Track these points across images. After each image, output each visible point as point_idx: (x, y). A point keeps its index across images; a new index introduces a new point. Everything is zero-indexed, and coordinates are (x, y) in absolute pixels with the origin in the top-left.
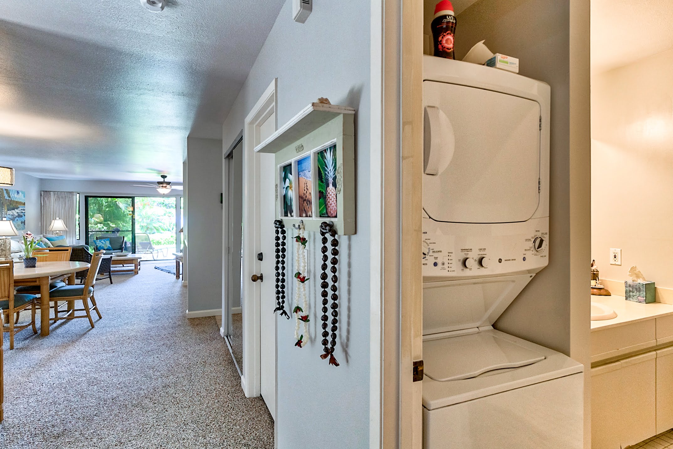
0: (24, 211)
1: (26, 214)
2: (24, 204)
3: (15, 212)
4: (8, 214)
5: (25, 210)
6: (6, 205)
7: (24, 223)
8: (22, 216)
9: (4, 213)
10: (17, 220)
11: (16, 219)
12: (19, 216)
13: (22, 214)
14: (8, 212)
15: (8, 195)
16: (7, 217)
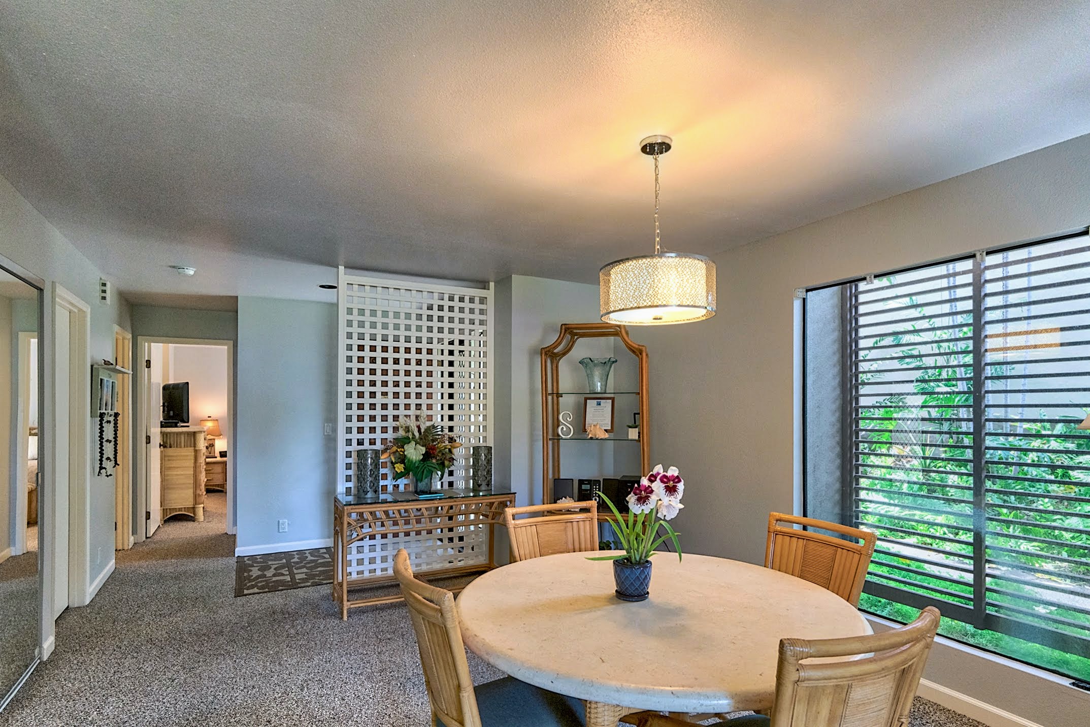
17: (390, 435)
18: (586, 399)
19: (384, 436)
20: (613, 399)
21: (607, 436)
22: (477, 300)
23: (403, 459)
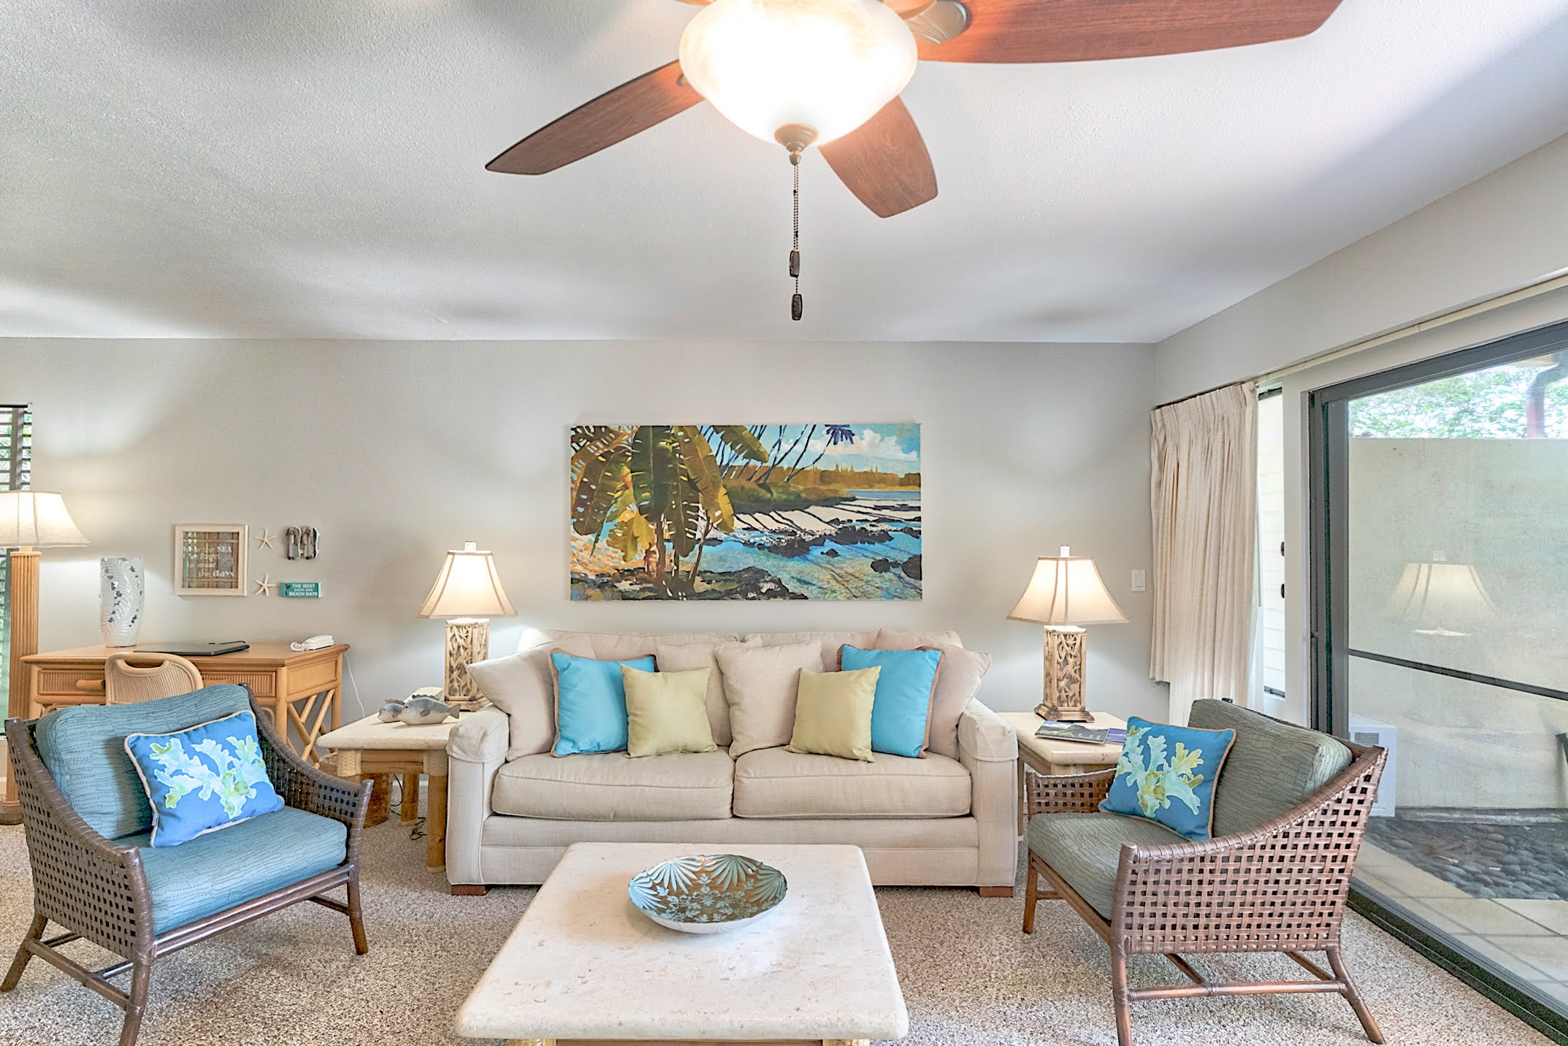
0: (912, 515)
1: (924, 527)
2: (914, 480)
3: (810, 522)
4: (738, 525)
5: (919, 508)
6: (723, 491)
7: (914, 568)
8: (885, 537)
9: (702, 524)
10: (833, 553)
11: (816, 552)
12: (848, 535)
13: (885, 526)
14: (738, 519)
15: (738, 447)
16: (733, 538)
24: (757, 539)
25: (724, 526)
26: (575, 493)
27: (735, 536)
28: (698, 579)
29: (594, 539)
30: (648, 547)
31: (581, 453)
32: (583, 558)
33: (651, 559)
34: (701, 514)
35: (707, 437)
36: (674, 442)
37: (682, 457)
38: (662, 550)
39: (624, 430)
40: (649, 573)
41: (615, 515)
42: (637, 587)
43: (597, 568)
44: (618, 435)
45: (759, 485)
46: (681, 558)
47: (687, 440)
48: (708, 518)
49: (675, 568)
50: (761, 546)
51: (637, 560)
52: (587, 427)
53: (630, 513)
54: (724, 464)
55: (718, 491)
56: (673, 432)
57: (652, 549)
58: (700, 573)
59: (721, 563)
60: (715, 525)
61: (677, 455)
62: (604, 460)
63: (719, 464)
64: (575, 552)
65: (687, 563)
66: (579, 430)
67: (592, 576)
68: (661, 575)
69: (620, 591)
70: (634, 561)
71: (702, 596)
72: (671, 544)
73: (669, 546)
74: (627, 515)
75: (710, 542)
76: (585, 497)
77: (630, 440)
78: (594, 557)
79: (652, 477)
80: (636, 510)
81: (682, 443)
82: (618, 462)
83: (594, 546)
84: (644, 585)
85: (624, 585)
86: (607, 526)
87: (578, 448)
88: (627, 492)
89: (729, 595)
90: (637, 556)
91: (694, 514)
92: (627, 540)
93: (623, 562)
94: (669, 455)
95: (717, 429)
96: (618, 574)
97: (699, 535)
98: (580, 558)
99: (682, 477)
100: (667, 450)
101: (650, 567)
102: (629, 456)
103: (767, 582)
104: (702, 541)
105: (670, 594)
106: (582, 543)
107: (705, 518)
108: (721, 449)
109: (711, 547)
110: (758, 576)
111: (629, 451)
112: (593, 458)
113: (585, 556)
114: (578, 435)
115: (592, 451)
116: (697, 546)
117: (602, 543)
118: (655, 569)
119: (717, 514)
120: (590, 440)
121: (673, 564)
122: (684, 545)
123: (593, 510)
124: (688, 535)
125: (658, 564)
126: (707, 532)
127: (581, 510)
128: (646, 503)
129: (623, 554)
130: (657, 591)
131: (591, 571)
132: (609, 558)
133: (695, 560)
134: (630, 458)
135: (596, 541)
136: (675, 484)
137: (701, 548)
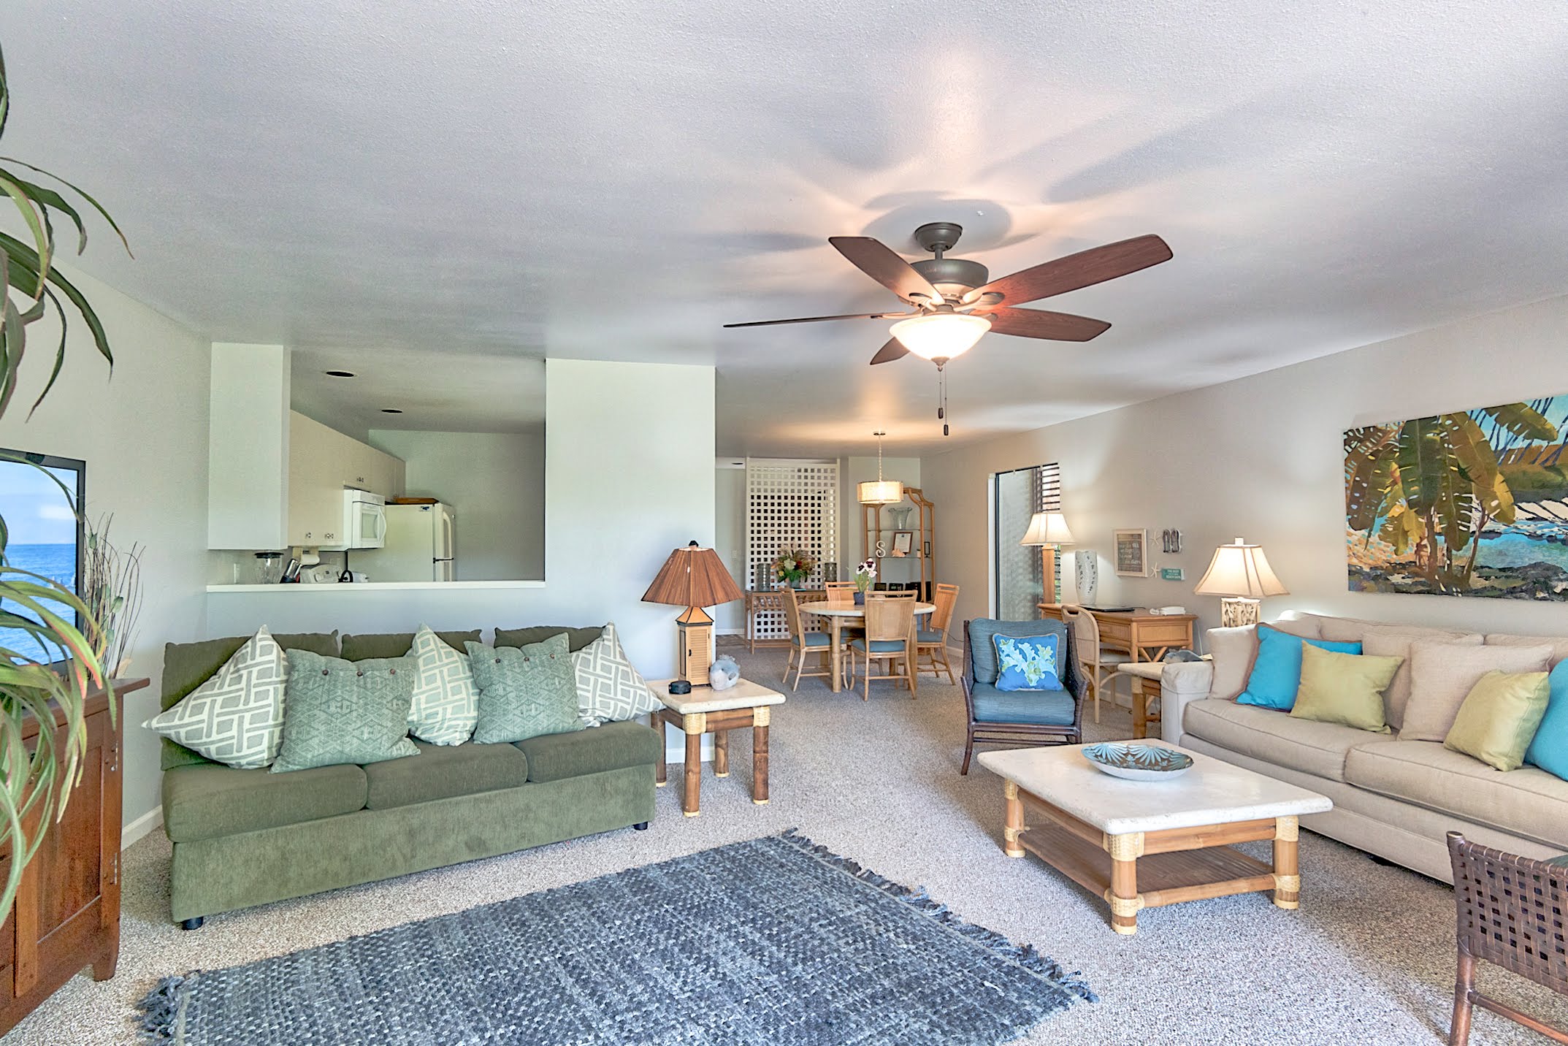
4: (1521, 515)
6: (1500, 478)
14: (1520, 508)
15: (1516, 428)
16: (1514, 530)
17: (776, 556)
18: (895, 533)
19: (773, 556)
20: (912, 534)
21: (904, 556)
22: (829, 471)
23: (783, 569)
24: (1546, 530)
25: (1504, 517)
26: (1349, 492)
27: (1516, 528)
28: (1474, 575)
29: (1367, 534)
30: (1418, 541)
31: (1352, 456)
32: (1358, 552)
33: (1422, 553)
34: (1474, 505)
35: (1478, 422)
36: (1442, 432)
37: (1451, 446)
38: (1434, 544)
39: (1391, 427)
40: (1420, 567)
41: (1386, 510)
42: (1409, 581)
43: (1371, 562)
44: (1385, 432)
45: (1546, 468)
46: (1454, 552)
47: (1455, 428)
48: (1484, 510)
49: (1448, 562)
50: (1552, 539)
51: (1408, 554)
52: (1358, 430)
53: (1399, 508)
54: (1499, 448)
55: (1493, 479)
56: (1440, 422)
57: (1423, 543)
58: (1476, 569)
59: (1500, 558)
60: (1491, 516)
61: (1446, 445)
62: (1373, 458)
63: (1493, 449)
64: (1351, 546)
65: (1461, 557)
66: (1351, 434)
67: (1367, 569)
68: (1433, 569)
69: (1393, 584)
70: (1405, 554)
71: (1478, 593)
72: (1443, 538)
73: (1441, 539)
74: (1397, 510)
75: (1488, 535)
76: (1357, 495)
77: (1397, 436)
78: (1368, 551)
79: (1420, 470)
80: (1405, 504)
81: (1451, 432)
82: (1386, 459)
83: (1368, 541)
84: (1417, 579)
85: (1396, 579)
86: (1379, 522)
87: (1350, 450)
88: (1396, 487)
89: (1512, 593)
90: (1408, 550)
91: (1466, 505)
92: (1397, 535)
93: (1395, 556)
94: (1437, 447)
95: (1489, 411)
96: (1391, 568)
97: (1473, 528)
98: (1355, 552)
99: (1452, 468)
100: (1434, 441)
101: (1422, 561)
102: (1396, 452)
103: (1562, 580)
104: (1477, 533)
105: (1443, 589)
106: (1356, 538)
107: (1480, 509)
108: (1496, 432)
109: (1488, 540)
110: (1550, 573)
111: (1396, 447)
112: (1364, 457)
113: (1360, 549)
114: (1350, 438)
115: (1362, 451)
116: (1472, 540)
117: (1375, 538)
118: (1427, 563)
119: (1494, 503)
120: (1360, 441)
121: (1445, 559)
122: (1457, 539)
123: (1365, 506)
124: (1461, 528)
125: (1429, 558)
126: (1482, 524)
127: (1355, 507)
128: (1415, 496)
129: (1395, 548)
130: (1430, 586)
131: (1365, 564)
132: (1382, 552)
133: (1470, 554)
134: (1398, 454)
135: (1369, 536)
136: (1445, 475)
137: (1476, 542)
